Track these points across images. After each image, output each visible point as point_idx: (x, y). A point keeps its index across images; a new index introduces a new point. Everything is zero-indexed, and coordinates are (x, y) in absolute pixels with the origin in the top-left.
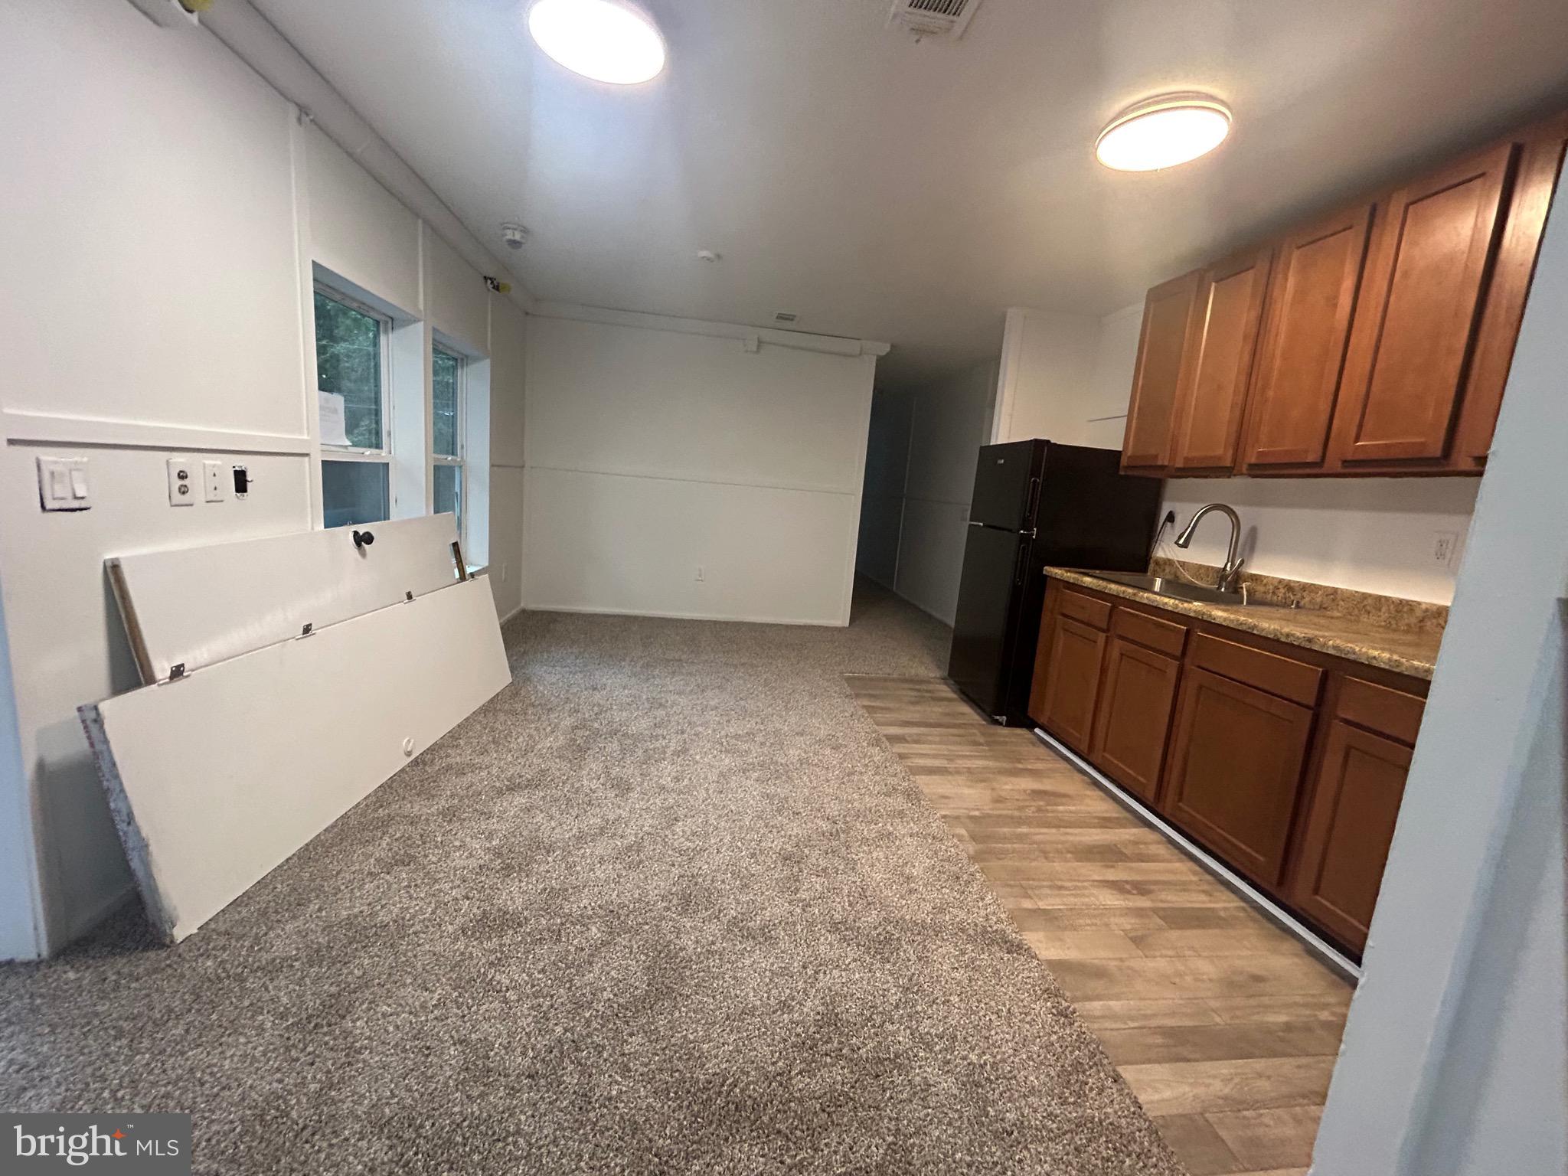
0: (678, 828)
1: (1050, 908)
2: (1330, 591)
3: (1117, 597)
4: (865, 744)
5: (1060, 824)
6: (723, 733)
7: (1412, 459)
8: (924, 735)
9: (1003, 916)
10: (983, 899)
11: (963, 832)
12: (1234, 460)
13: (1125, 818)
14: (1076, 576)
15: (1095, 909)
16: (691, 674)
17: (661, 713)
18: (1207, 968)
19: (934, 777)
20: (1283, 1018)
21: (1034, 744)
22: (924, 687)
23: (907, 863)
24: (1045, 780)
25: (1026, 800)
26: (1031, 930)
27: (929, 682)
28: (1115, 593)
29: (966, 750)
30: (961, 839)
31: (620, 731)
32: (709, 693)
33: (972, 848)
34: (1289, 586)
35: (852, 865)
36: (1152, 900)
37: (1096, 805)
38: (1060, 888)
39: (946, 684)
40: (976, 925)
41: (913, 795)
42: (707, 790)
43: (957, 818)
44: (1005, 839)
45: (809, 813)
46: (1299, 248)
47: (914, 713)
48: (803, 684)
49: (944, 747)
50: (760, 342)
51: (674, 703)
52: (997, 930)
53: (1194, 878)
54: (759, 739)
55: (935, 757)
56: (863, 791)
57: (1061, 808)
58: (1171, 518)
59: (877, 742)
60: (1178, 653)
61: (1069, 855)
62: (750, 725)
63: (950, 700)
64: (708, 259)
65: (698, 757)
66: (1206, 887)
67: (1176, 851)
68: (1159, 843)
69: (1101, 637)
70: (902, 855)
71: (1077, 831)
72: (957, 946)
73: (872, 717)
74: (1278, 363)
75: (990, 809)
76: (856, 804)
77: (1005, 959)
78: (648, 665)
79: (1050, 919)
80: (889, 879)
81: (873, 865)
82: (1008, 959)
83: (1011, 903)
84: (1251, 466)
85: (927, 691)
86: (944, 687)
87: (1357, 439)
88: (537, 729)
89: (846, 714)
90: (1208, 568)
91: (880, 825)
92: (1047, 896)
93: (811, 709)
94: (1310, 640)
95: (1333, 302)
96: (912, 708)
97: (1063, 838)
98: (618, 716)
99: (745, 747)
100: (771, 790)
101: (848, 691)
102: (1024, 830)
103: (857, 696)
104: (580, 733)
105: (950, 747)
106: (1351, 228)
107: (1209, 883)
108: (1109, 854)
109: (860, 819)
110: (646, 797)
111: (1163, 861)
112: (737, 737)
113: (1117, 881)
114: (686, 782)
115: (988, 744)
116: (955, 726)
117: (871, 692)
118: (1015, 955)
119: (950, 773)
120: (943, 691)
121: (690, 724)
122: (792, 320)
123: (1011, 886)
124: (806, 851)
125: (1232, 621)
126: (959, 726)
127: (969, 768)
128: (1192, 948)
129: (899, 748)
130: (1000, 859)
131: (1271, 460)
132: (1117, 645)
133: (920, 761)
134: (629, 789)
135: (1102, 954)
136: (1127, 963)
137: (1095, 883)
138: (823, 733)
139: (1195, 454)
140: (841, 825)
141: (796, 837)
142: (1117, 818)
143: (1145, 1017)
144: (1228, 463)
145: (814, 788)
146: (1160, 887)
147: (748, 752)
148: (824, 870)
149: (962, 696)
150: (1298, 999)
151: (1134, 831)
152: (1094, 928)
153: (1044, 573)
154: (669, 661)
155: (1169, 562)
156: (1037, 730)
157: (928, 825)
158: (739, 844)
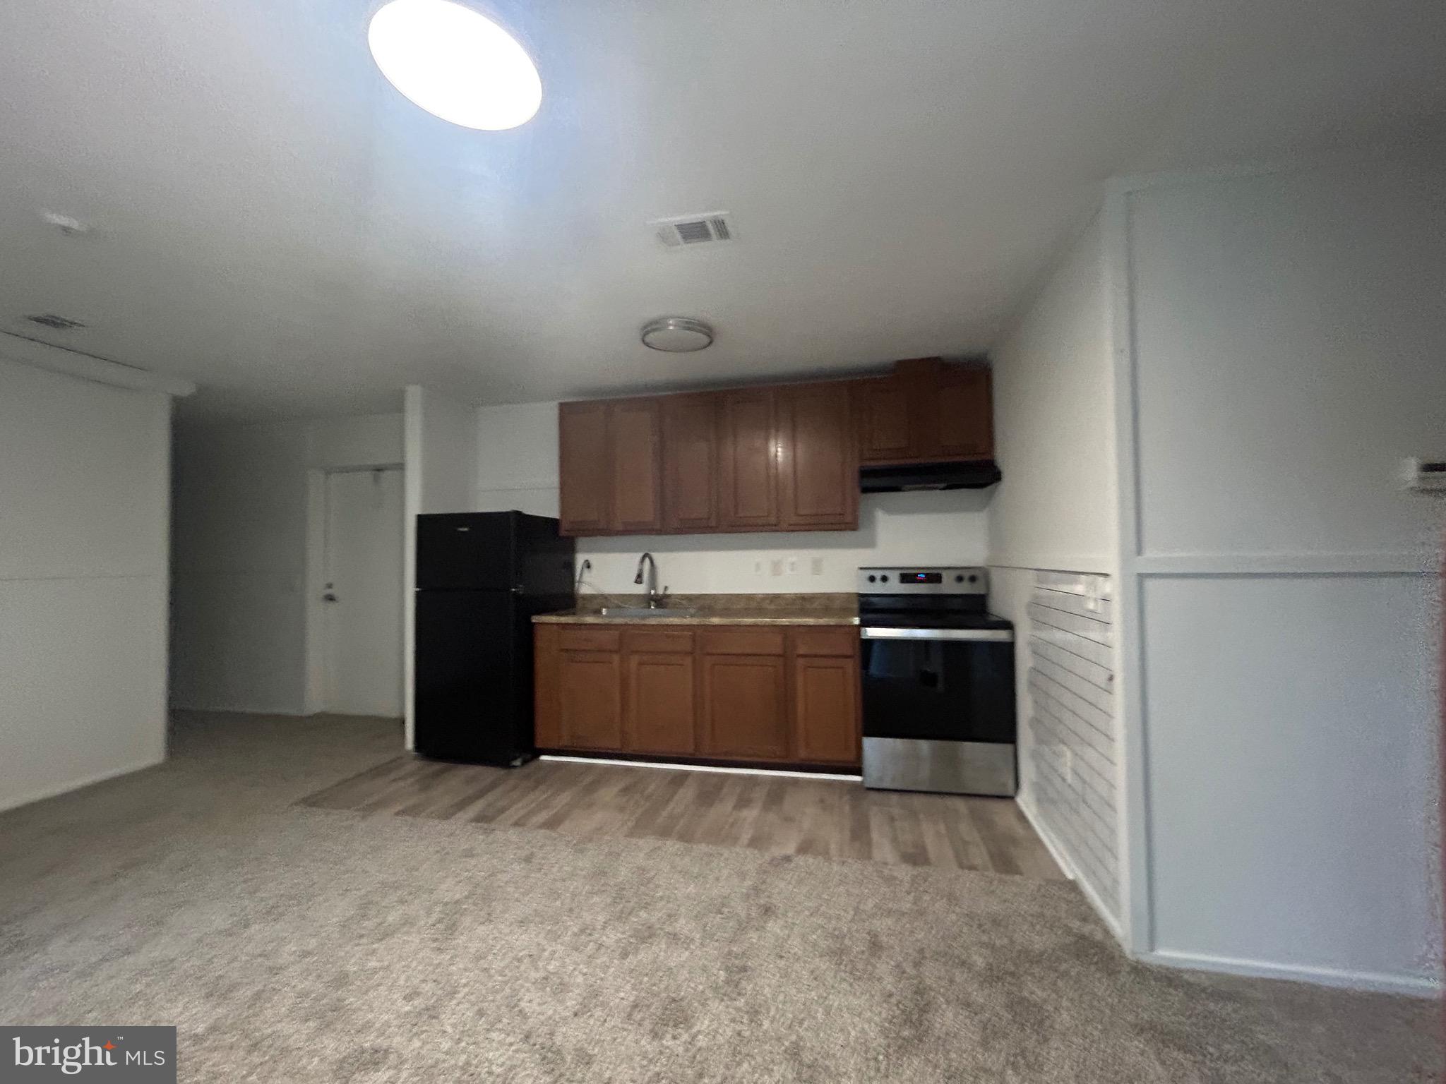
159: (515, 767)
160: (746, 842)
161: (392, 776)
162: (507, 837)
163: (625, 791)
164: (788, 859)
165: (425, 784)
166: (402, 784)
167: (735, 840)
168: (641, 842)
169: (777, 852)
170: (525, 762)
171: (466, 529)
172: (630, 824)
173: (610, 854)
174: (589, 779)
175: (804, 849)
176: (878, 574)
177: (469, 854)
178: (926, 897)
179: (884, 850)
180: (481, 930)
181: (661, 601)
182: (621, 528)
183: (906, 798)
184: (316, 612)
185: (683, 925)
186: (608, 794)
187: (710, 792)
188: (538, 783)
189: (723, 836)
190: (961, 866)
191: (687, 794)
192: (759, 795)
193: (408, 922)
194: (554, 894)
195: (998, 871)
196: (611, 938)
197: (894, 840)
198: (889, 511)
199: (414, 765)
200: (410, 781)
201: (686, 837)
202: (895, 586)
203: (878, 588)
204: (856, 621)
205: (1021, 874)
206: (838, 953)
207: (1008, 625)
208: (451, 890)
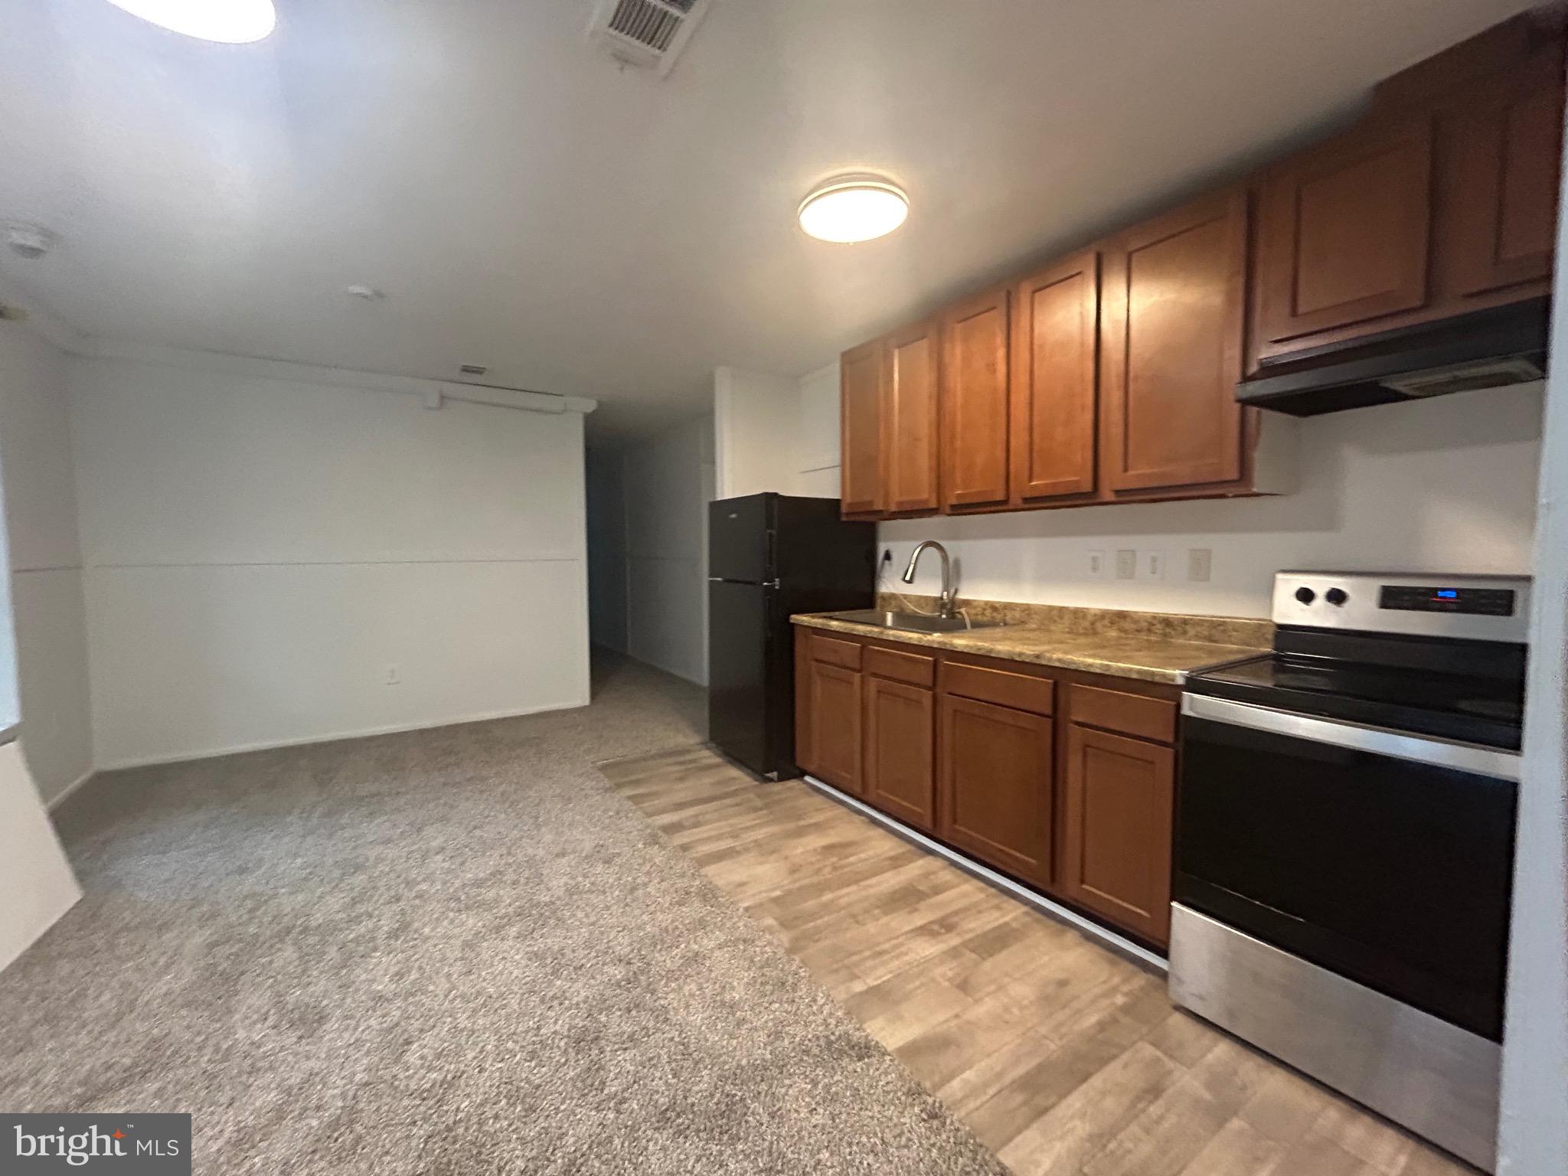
0: (412, 1057)
1: (879, 982)
2: (1026, 607)
3: (865, 637)
4: (640, 846)
5: (858, 878)
6: (458, 883)
7: (1072, 495)
8: (701, 814)
9: (840, 1014)
10: (815, 1000)
11: (770, 921)
12: (939, 501)
13: (909, 851)
14: (821, 621)
15: (917, 966)
16: (398, 810)
17: (360, 879)
18: (1023, 991)
19: (723, 863)
20: (1093, 1019)
21: (807, 794)
22: (688, 757)
23: (724, 987)
24: (832, 832)
25: (818, 861)
26: (872, 1018)
27: (689, 751)
28: (862, 634)
29: (746, 820)
30: (769, 929)
31: (294, 926)
32: (429, 831)
33: (785, 938)
34: (993, 607)
35: (662, 1015)
36: (958, 934)
37: (882, 846)
38: (881, 953)
39: (708, 748)
40: (818, 1038)
41: (708, 894)
42: (449, 975)
43: (761, 905)
44: (813, 916)
45: (594, 961)
46: (959, 322)
47: (683, 791)
48: (551, 787)
49: (724, 823)
50: (443, 398)
51: (379, 859)
52: (840, 1036)
53: (982, 896)
54: (509, 876)
55: (719, 837)
56: (652, 908)
57: (852, 859)
58: (888, 556)
59: (654, 840)
60: (930, 684)
61: (876, 911)
62: (492, 862)
63: (717, 766)
64: (365, 297)
65: (427, 930)
66: (996, 901)
67: (959, 872)
68: (944, 868)
69: (857, 677)
70: (716, 978)
71: (874, 881)
72: (807, 1077)
73: (641, 808)
74: (959, 417)
75: (789, 884)
76: (648, 928)
77: (859, 1070)
78: (329, 814)
79: (882, 996)
80: (711, 1017)
81: (687, 1006)
82: (862, 1069)
83: (840, 994)
84: (953, 507)
85: (691, 761)
86: (706, 753)
87: (1030, 480)
88: (138, 969)
89: (611, 814)
90: (926, 598)
91: (683, 946)
92: (874, 968)
93: (567, 817)
94: (1038, 657)
95: (991, 367)
96: (681, 786)
97: (864, 893)
98: (289, 903)
99: (492, 894)
100: (539, 945)
101: (607, 783)
102: (828, 897)
103: (619, 786)
104: (225, 950)
105: (732, 821)
106: (994, 308)
107: (995, 896)
108: (907, 898)
109: (659, 947)
110: (353, 1023)
111: (953, 887)
112: (478, 883)
113: (925, 925)
114: (414, 975)
115: (767, 806)
116: (727, 795)
117: (633, 778)
118: (866, 1060)
119: (738, 853)
120: (705, 757)
121: (408, 883)
122: (481, 373)
123: (836, 971)
124: (603, 1018)
125: (971, 647)
126: (734, 794)
127: (756, 841)
128: (1007, 974)
129: (680, 839)
130: (817, 941)
131: (968, 500)
132: (873, 684)
133: (704, 848)
134: (322, 1019)
135: (940, 1017)
136: (965, 1017)
137: (909, 935)
138: (588, 846)
139: (905, 498)
140: (638, 964)
141: (585, 1002)
142: (903, 854)
143: (999, 1075)
144: (933, 505)
145: (593, 924)
146: (961, 916)
147: (497, 900)
148: (631, 1038)
149: (727, 758)
150: (1097, 991)
151: (920, 862)
152: (923, 989)
153: (792, 621)
154: (362, 798)
155: (893, 596)
156: (808, 778)
157: (734, 927)
158: (510, 1045)
159: (771, 780)
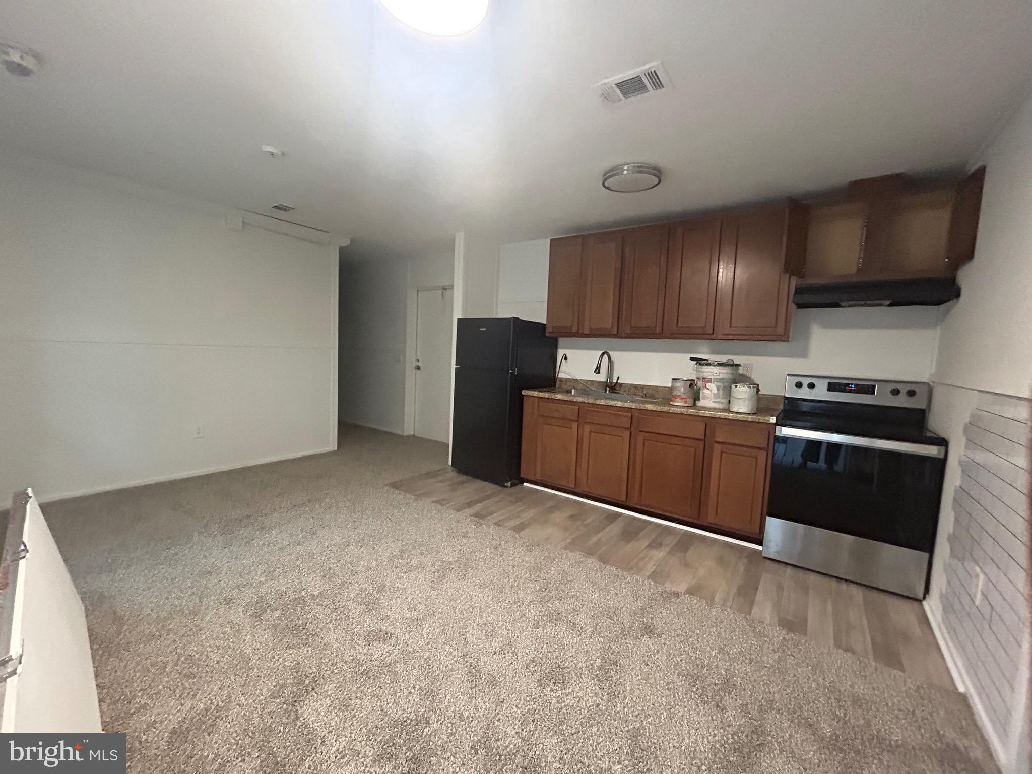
69: (575, 424)
132: (587, 428)
153: (523, 393)
155: (564, 379)
156: (525, 484)
159: (507, 487)
160: (648, 574)
161: (439, 479)
162: (489, 530)
163: (571, 517)
164: (677, 595)
165: (454, 487)
166: (441, 484)
167: (639, 570)
168: (570, 554)
169: (668, 586)
170: (512, 485)
171: (485, 329)
172: (568, 541)
173: (549, 558)
174: (550, 504)
175: (691, 591)
176: (806, 382)
177: (465, 535)
178: (790, 660)
179: (764, 610)
180: (458, 584)
181: (613, 388)
182: (587, 332)
183: (801, 574)
184: (410, 375)
185: (581, 619)
186: (559, 517)
187: (631, 532)
188: (518, 500)
189: (630, 566)
190: (838, 645)
191: (614, 529)
192: (671, 541)
193: (421, 567)
194: (506, 574)
195: (876, 658)
196: (532, 612)
197: (777, 605)
198: (825, 326)
199: (452, 474)
200: (448, 483)
201: (604, 560)
202: (821, 393)
203: (804, 393)
204: (773, 420)
205: (903, 671)
206: (693, 679)
207: (943, 443)
208: (449, 555)
